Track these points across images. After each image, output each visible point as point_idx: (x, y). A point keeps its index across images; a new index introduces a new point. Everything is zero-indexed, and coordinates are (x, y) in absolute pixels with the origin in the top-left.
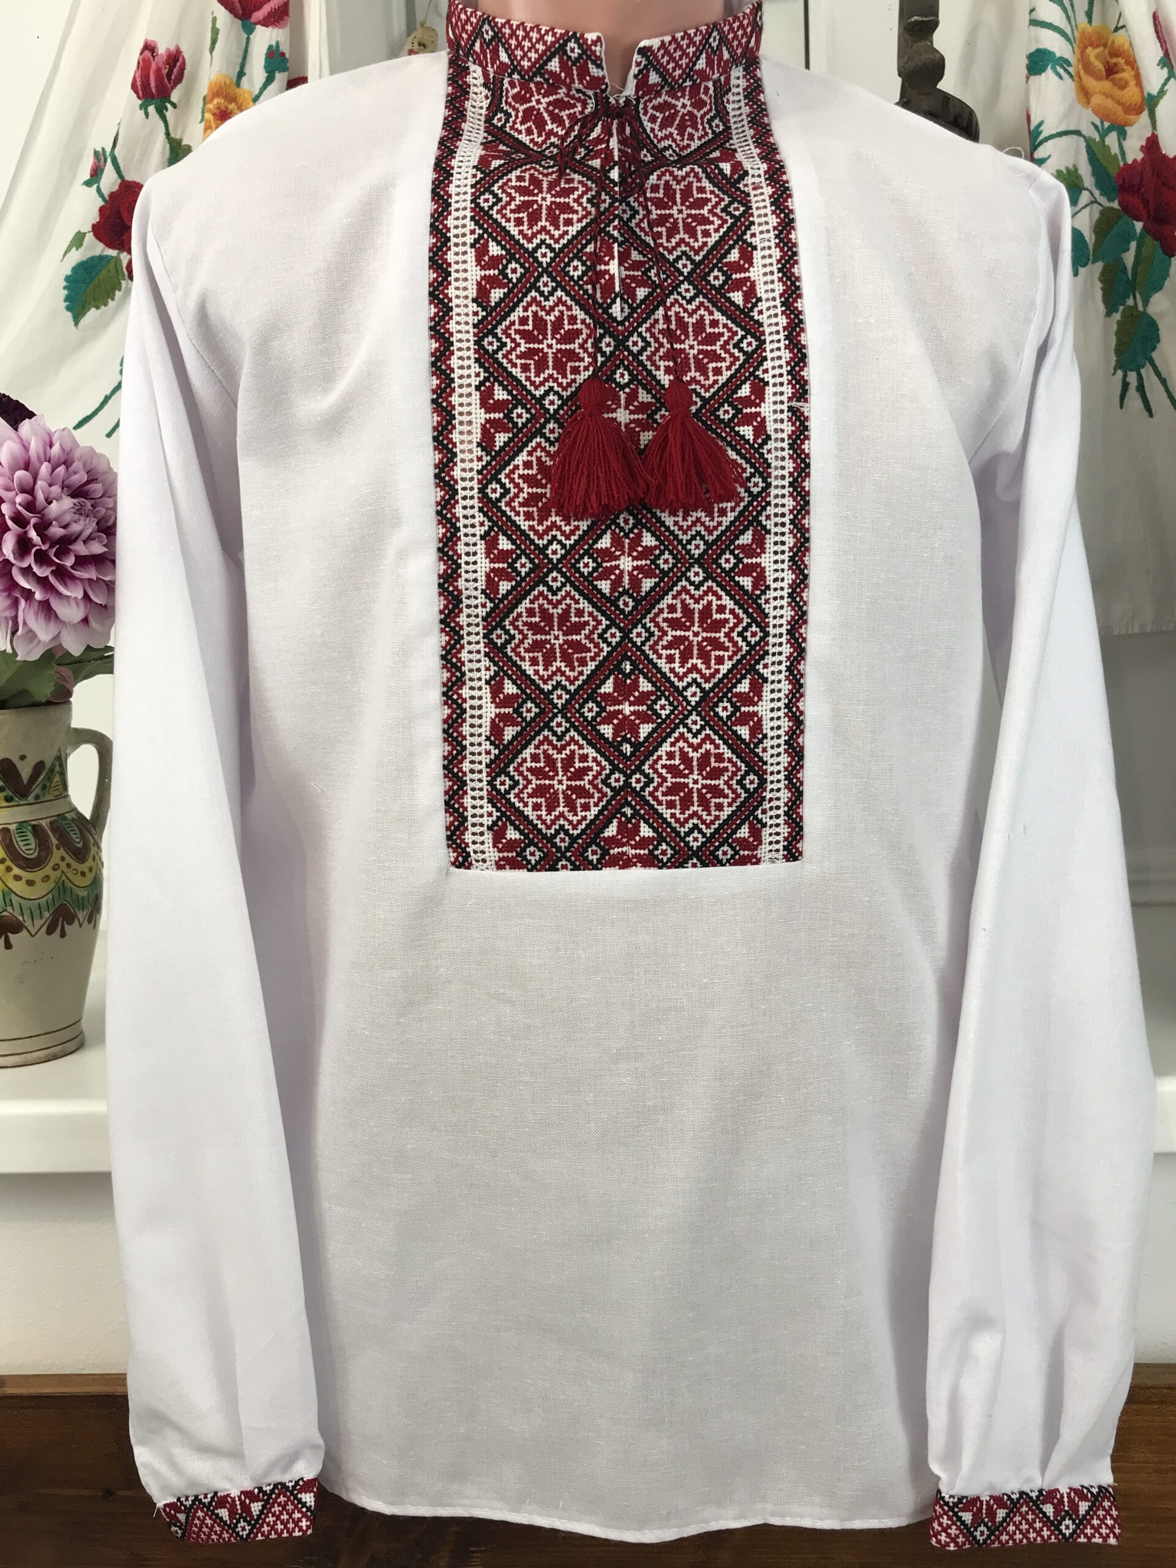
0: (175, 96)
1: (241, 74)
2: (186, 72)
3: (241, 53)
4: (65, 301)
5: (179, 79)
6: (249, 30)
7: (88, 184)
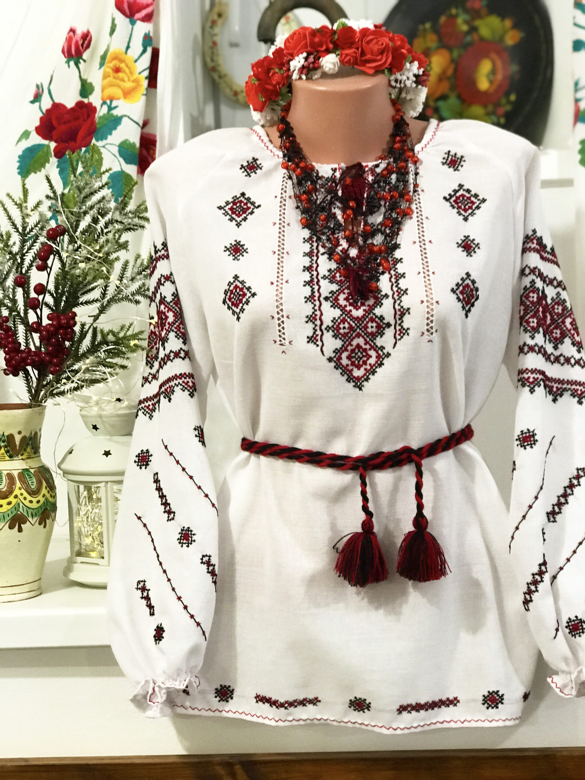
0: (85, 56)
1: (128, 47)
2: (92, 43)
3: (129, 36)
4: (18, 169)
5: (88, 46)
6: (133, 23)
7: (32, 102)
